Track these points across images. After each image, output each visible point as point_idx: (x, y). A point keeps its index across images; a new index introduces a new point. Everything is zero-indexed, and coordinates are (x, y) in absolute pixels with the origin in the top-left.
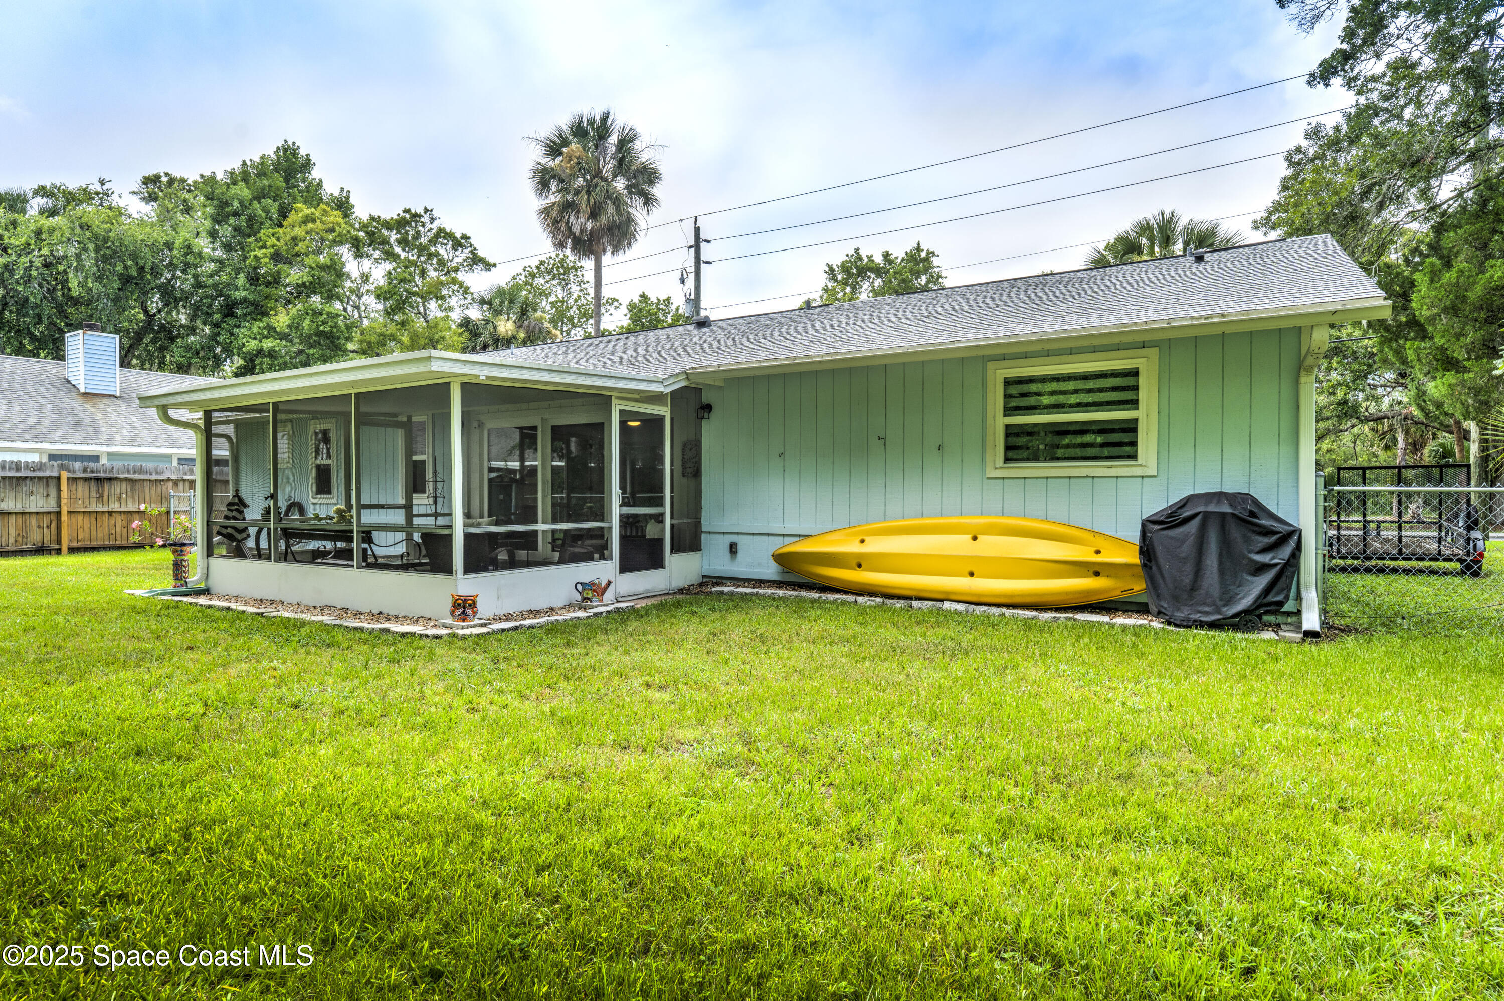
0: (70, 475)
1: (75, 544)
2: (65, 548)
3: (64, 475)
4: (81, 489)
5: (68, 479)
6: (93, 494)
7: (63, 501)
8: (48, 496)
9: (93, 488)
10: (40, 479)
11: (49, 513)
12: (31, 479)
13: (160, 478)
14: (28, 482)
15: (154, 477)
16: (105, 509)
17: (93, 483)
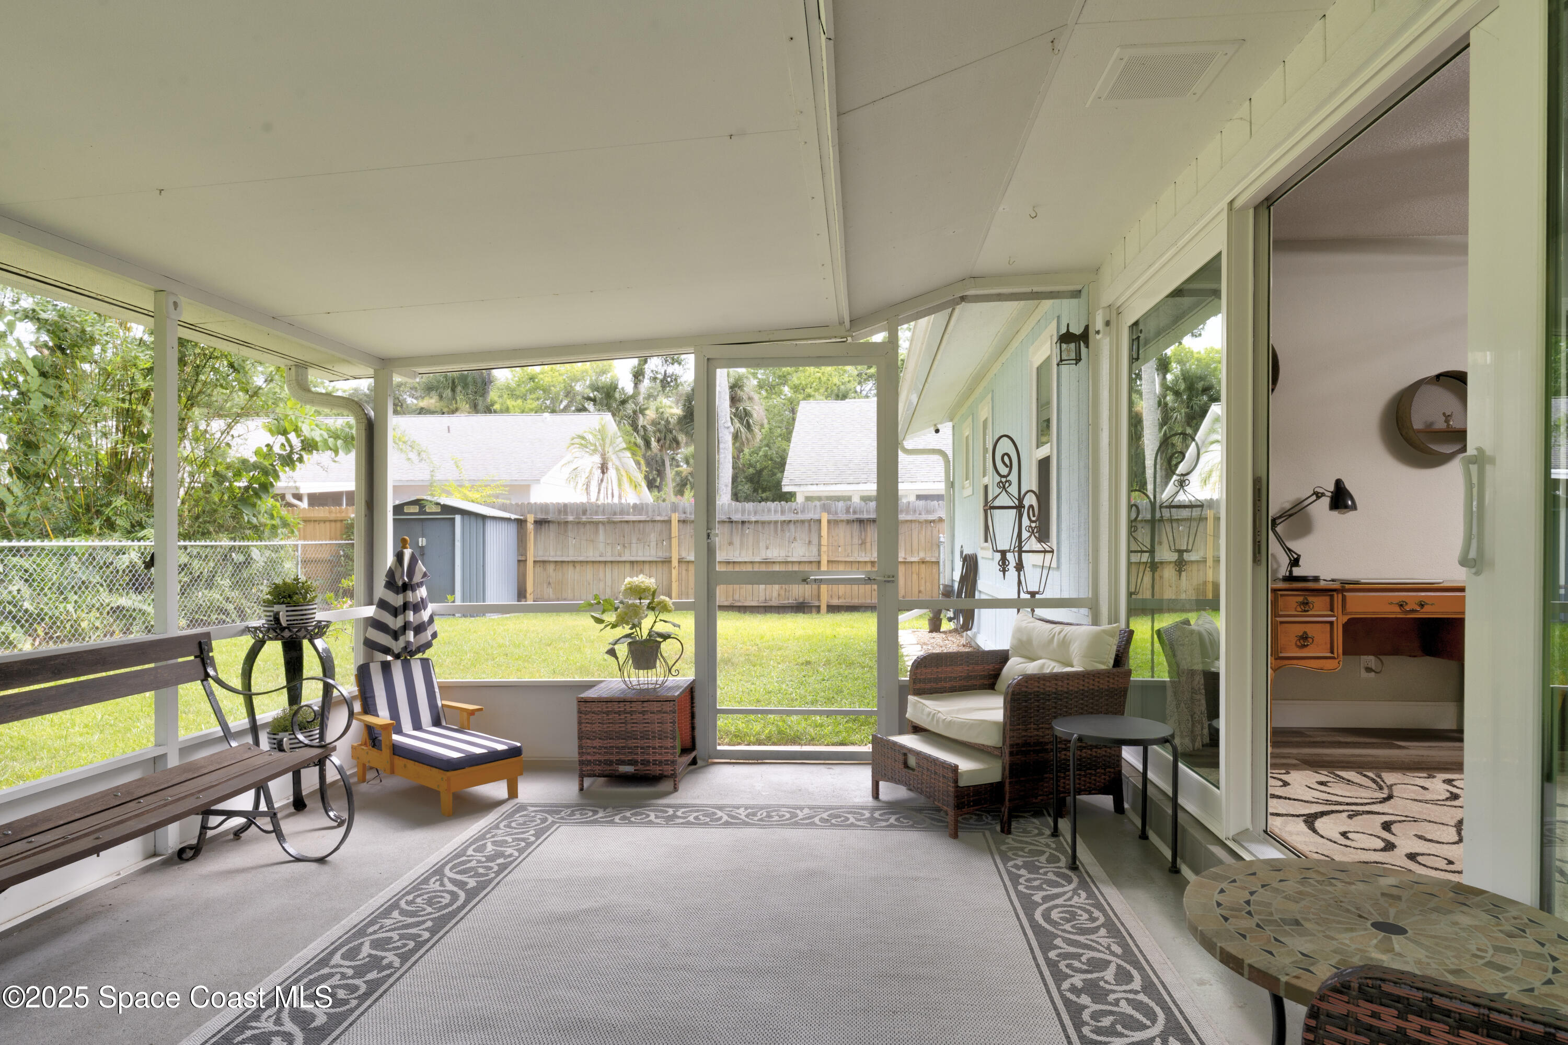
0: (831, 517)
1: (835, 602)
2: (824, 608)
3: (825, 518)
4: (843, 533)
5: (829, 522)
6: (856, 541)
7: (824, 549)
8: (810, 542)
9: (856, 533)
10: (803, 522)
11: (811, 562)
12: (796, 522)
13: (931, 517)
14: (792, 526)
15: (924, 517)
16: (867, 559)
17: (856, 526)
